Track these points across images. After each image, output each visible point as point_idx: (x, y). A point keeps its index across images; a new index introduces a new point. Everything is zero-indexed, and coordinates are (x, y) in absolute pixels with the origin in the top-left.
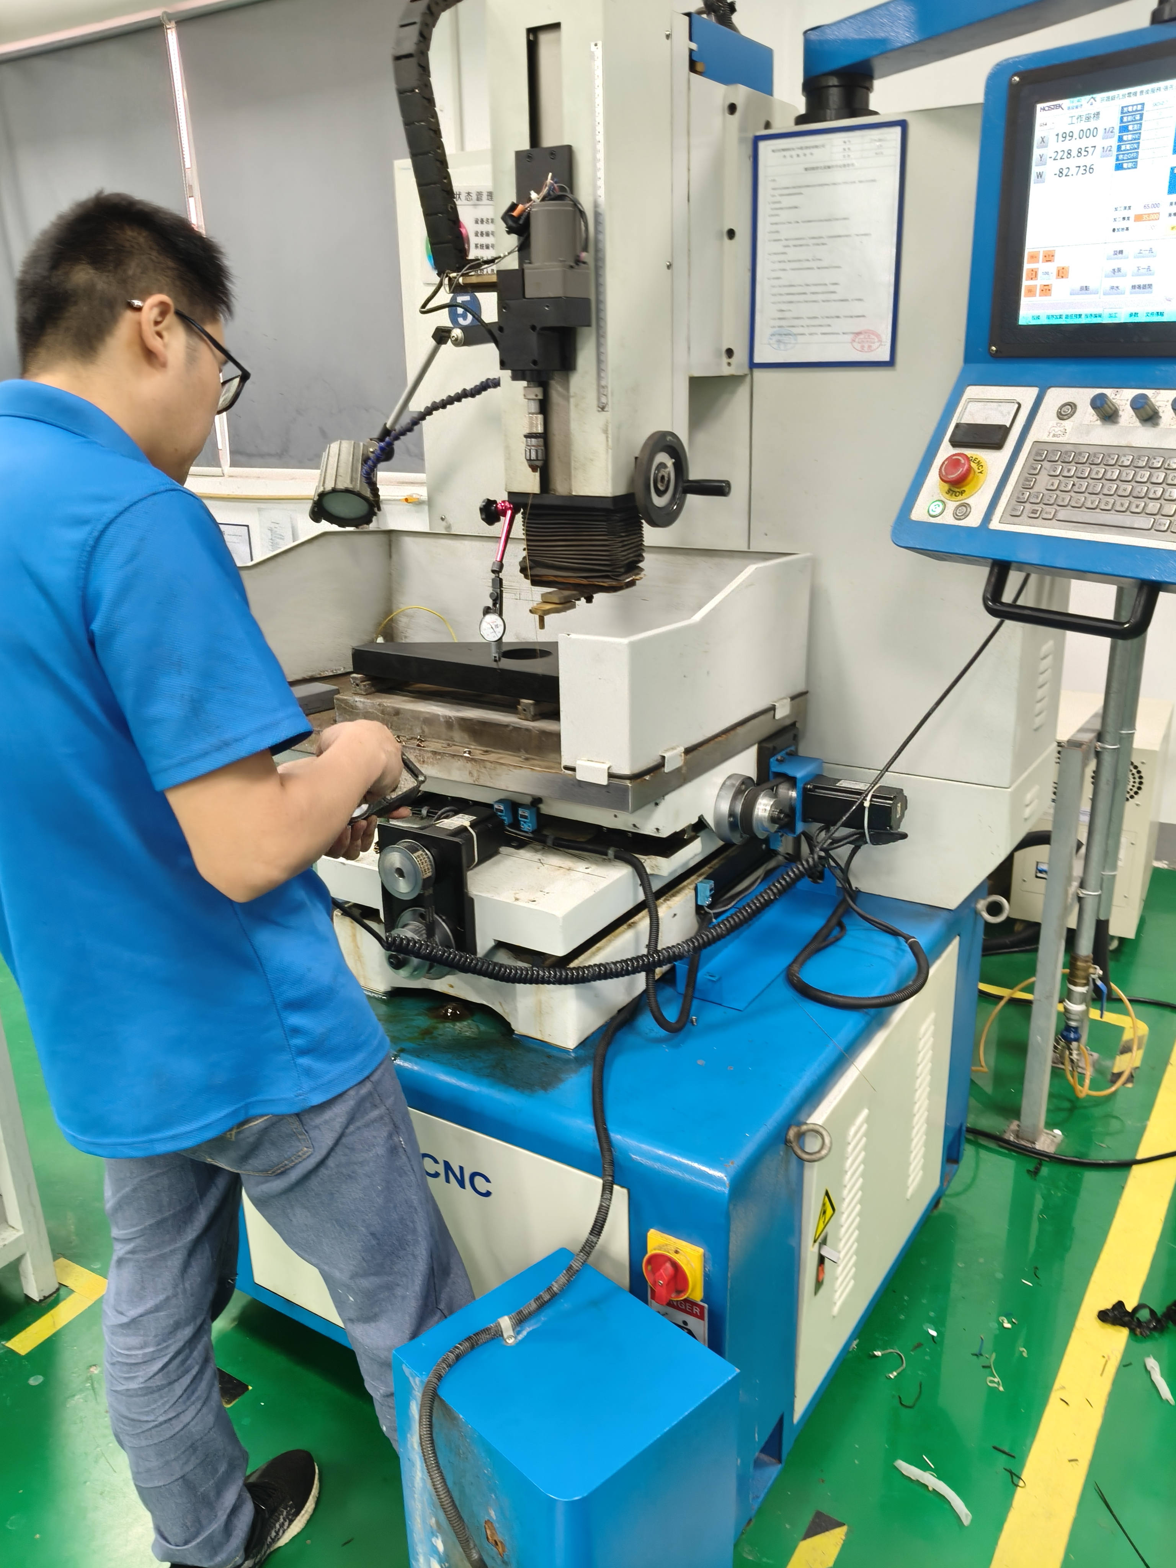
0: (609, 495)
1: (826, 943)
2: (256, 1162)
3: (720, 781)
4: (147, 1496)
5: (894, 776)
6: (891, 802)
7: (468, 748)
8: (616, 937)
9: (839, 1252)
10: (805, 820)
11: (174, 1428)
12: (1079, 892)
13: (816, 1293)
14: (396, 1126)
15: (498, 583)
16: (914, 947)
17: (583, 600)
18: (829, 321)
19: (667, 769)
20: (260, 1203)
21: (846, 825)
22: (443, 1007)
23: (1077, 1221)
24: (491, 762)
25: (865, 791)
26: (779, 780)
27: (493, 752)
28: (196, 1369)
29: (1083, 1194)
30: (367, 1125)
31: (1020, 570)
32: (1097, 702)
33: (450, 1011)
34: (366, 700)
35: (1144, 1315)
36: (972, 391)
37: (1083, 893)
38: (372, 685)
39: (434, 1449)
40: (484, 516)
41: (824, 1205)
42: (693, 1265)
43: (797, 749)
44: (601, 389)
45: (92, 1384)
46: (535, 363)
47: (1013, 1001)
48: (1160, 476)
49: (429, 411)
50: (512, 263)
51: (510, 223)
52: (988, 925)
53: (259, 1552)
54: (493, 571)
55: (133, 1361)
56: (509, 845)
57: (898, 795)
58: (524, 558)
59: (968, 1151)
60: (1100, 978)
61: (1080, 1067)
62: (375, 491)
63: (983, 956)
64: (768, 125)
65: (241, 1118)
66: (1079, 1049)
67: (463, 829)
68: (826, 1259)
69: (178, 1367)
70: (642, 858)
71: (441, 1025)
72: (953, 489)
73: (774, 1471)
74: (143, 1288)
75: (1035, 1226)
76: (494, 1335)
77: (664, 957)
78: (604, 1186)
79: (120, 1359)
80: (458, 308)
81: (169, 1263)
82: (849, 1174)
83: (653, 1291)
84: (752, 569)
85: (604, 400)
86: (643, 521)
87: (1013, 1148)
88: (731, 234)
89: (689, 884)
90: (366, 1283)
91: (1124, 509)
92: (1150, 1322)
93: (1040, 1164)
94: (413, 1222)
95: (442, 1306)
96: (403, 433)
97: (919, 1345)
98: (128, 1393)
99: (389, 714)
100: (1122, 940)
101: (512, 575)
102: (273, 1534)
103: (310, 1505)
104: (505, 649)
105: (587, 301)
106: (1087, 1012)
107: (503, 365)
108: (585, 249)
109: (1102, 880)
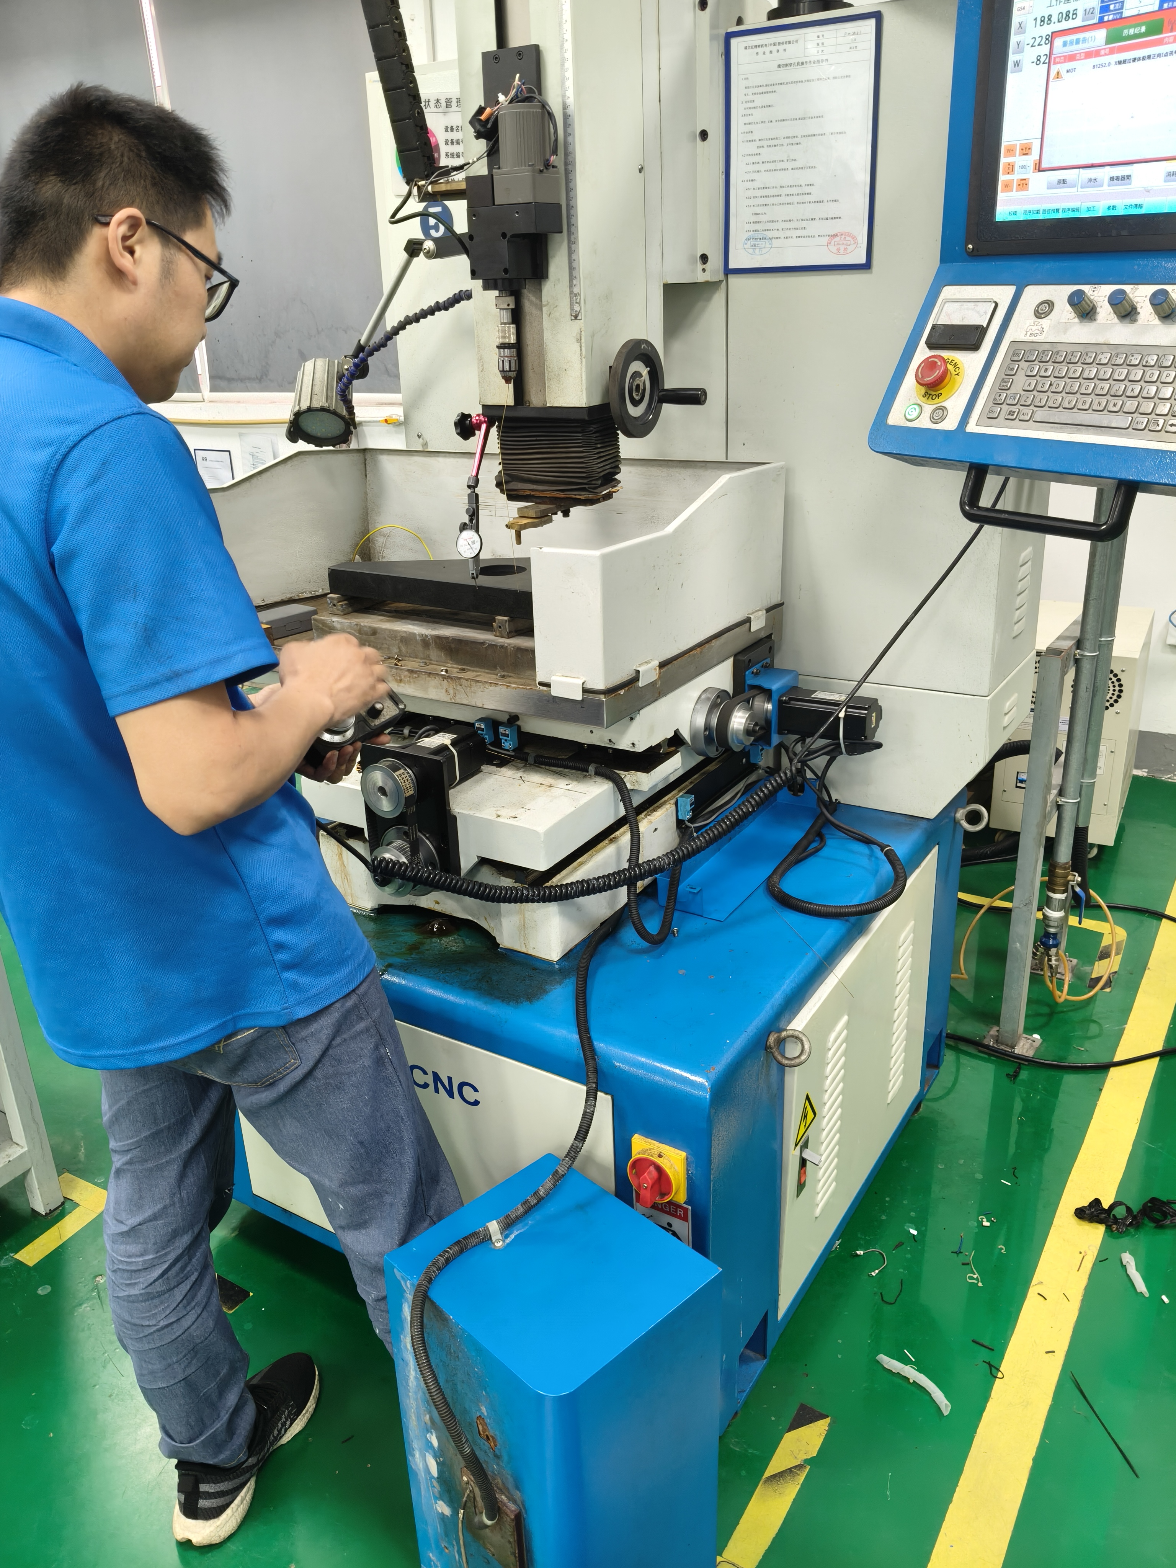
0: (584, 406)
1: (805, 854)
2: (246, 1074)
3: (696, 695)
4: (153, 1397)
5: (871, 687)
6: (866, 712)
7: (445, 666)
8: (598, 852)
9: (821, 1155)
10: (780, 732)
11: (175, 1333)
12: (1058, 800)
13: (798, 1196)
14: (382, 1039)
15: (474, 499)
16: (891, 857)
17: (560, 514)
18: (804, 224)
19: (641, 683)
20: (252, 1116)
21: (822, 736)
22: (430, 923)
23: (1055, 1124)
24: (467, 680)
25: (843, 702)
26: (754, 692)
27: (470, 670)
28: (196, 1274)
29: (1062, 1097)
30: (353, 1038)
31: (998, 474)
32: (1076, 610)
33: (436, 926)
34: (343, 621)
35: (1120, 1212)
36: (948, 292)
37: (1062, 800)
38: (350, 605)
39: (425, 1349)
40: (459, 431)
41: (805, 1109)
42: (676, 1168)
43: (772, 661)
44: (573, 297)
45: (98, 1293)
46: (506, 271)
47: (992, 910)
48: (1138, 374)
49: (402, 326)
50: (481, 169)
51: (478, 127)
52: (967, 834)
53: (262, 1449)
54: (469, 487)
55: (133, 1268)
56: (490, 763)
57: (873, 705)
58: (500, 472)
59: (948, 1057)
60: (1079, 885)
61: (1059, 973)
62: (350, 409)
63: (962, 866)
64: (740, 21)
65: (229, 1031)
66: (1057, 954)
67: (443, 748)
68: (808, 1162)
69: (177, 1275)
70: (622, 773)
71: (428, 940)
72: (930, 392)
73: (758, 1366)
74: (141, 1197)
75: (1015, 1127)
76: (483, 1239)
77: (645, 870)
78: (587, 1093)
79: (120, 1267)
80: (430, 218)
81: (166, 1173)
82: (830, 1078)
83: (638, 1195)
84: (724, 478)
85: (577, 308)
86: (619, 432)
87: (992, 1053)
88: (704, 135)
89: (670, 799)
90: (355, 1191)
91: (1101, 408)
92: (1126, 1218)
93: (1019, 1068)
94: (400, 1131)
95: (431, 1213)
96: (377, 348)
97: (900, 1244)
98: (129, 1299)
99: (366, 634)
100: (1101, 848)
101: (488, 490)
102: (276, 1432)
103: (311, 1405)
104: (482, 565)
105: (559, 206)
106: (1065, 919)
107: (474, 274)
108: (555, 152)
109: (1081, 786)
